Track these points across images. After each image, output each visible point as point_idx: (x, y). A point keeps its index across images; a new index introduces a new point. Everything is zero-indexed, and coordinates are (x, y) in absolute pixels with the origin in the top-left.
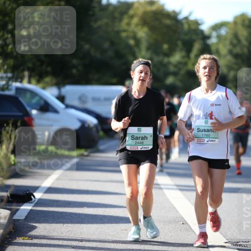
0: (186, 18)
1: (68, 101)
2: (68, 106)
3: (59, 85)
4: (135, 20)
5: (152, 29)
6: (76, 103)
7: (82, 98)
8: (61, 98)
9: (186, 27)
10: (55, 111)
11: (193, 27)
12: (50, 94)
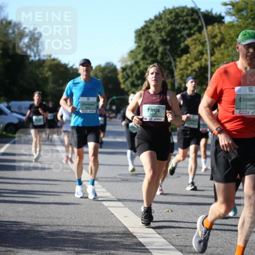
0: (72, 67)
1: (13, 109)
2: (12, 112)
3: (8, 101)
4: (46, 69)
5: (54, 73)
6: (16, 110)
7: (19, 108)
8: (9, 108)
9: (71, 71)
10: (6, 114)
11: (75, 72)
12: (3, 106)
